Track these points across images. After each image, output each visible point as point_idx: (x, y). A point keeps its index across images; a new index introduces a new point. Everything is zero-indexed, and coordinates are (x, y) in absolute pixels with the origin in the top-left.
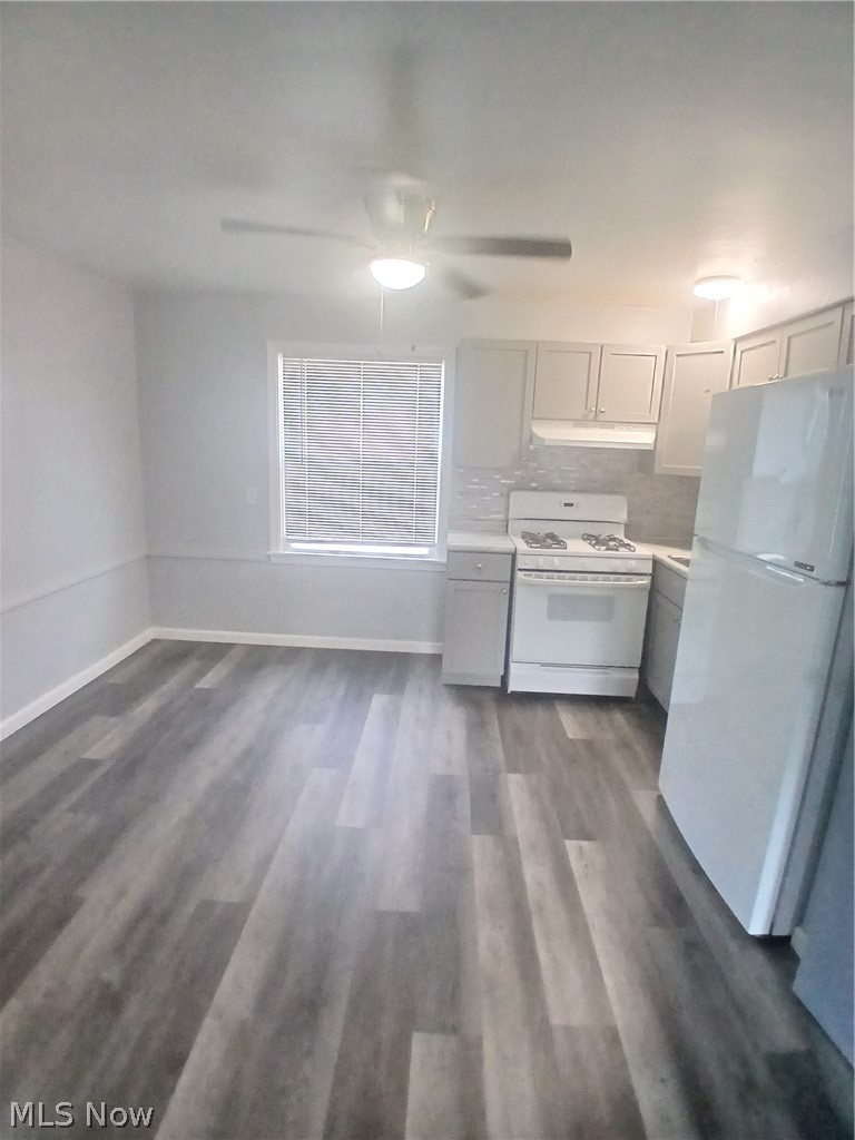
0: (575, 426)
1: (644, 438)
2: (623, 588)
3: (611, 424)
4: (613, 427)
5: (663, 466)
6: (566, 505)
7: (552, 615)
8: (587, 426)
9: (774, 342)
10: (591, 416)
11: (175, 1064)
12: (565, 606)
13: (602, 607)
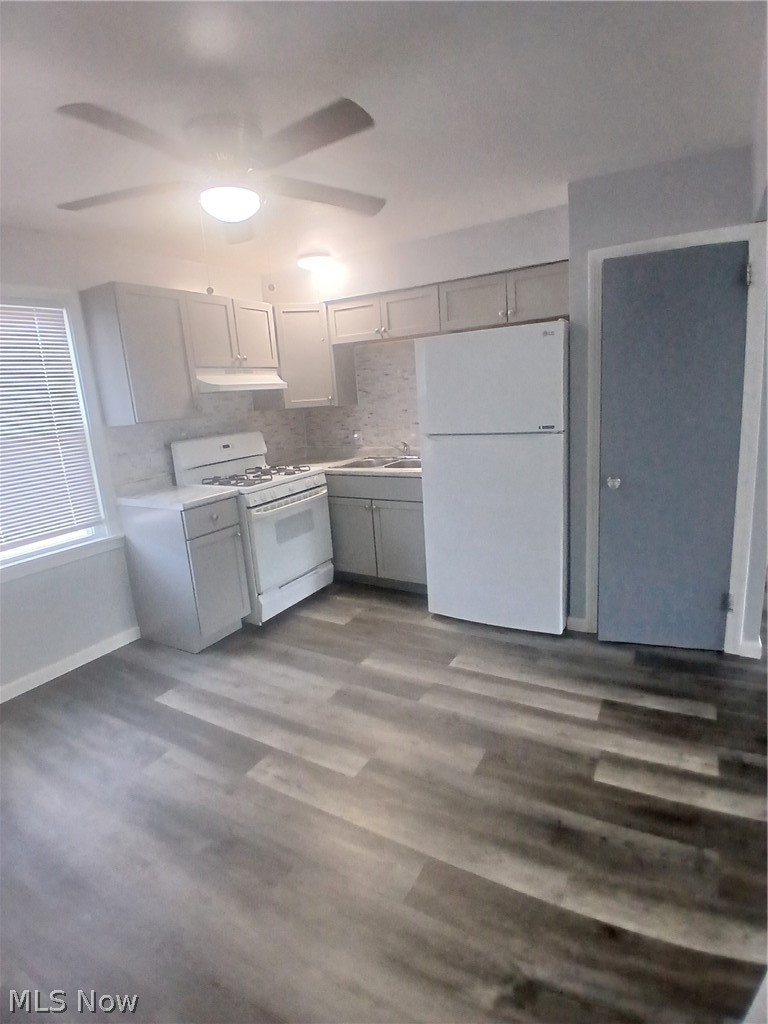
0: (227, 373)
1: (270, 380)
2: (313, 501)
3: (249, 370)
4: (252, 372)
5: (294, 402)
6: (224, 447)
7: (281, 539)
8: (235, 373)
9: (372, 306)
10: (237, 364)
11: (612, 933)
12: (286, 528)
13: (302, 521)
